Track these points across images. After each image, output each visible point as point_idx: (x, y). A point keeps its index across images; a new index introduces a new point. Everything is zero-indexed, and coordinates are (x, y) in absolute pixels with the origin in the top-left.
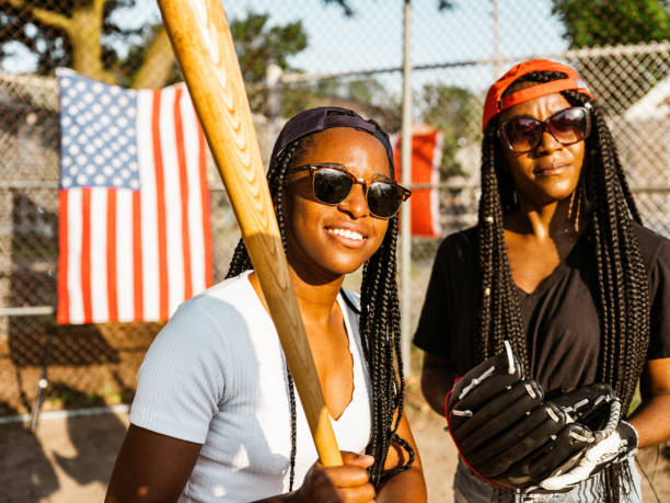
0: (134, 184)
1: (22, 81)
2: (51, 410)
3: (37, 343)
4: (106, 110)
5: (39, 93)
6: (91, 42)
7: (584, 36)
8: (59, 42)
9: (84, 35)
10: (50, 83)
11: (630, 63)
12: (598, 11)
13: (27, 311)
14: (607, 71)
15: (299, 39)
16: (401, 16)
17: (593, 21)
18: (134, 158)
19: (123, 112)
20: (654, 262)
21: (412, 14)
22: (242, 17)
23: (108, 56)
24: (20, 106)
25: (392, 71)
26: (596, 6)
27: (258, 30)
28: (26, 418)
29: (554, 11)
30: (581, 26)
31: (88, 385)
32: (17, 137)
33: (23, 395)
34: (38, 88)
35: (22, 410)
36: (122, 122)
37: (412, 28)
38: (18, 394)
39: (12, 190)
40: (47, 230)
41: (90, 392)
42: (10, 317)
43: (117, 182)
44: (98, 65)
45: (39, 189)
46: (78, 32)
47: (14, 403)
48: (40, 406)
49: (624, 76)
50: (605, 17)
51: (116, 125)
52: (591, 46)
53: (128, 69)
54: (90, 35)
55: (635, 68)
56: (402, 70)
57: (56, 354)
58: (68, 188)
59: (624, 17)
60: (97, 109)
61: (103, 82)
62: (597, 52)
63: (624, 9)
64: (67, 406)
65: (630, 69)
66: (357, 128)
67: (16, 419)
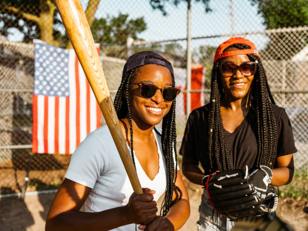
0: (67, 94)
1: (18, 45)
2: (30, 191)
3: (24, 161)
4: (55, 59)
5: (25, 51)
6: (49, 28)
7: (272, 24)
8: (34, 28)
9: (46, 25)
10: (30, 46)
11: (294, 35)
12: (279, 12)
13: (20, 146)
14: (284, 39)
15: (142, 25)
16: (186, 15)
17: (277, 16)
18: (67, 81)
19: (63, 60)
20: (279, 118)
21: (191, 14)
22: (117, 16)
23: (56, 34)
24: (17, 57)
25: (183, 40)
26: (278, 10)
27: (124, 21)
28: (19, 194)
29: (259, 12)
30: (271, 19)
31: (47, 180)
32: (15, 71)
33: (18, 184)
34: (25, 48)
35: (17, 191)
36: (62, 65)
37: (191, 21)
38: (15, 184)
39: (13, 93)
40: (28, 113)
41: (47, 183)
42: (12, 150)
43: (59, 93)
44: (51, 38)
45: (25, 93)
46: (43, 24)
47: (13, 188)
48: (26, 189)
49: (292, 41)
50: (282, 15)
51: (60, 66)
52: (277, 28)
53: (65, 40)
54: (48, 25)
55: (297, 38)
56: (187, 39)
57: (33, 166)
58: (38, 94)
59: (291, 14)
60: (51, 59)
61: (54, 46)
62: (279, 30)
63: (291, 11)
64: (38, 189)
65: (295, 38)
66: (158, 64)
67: (15, 195)
